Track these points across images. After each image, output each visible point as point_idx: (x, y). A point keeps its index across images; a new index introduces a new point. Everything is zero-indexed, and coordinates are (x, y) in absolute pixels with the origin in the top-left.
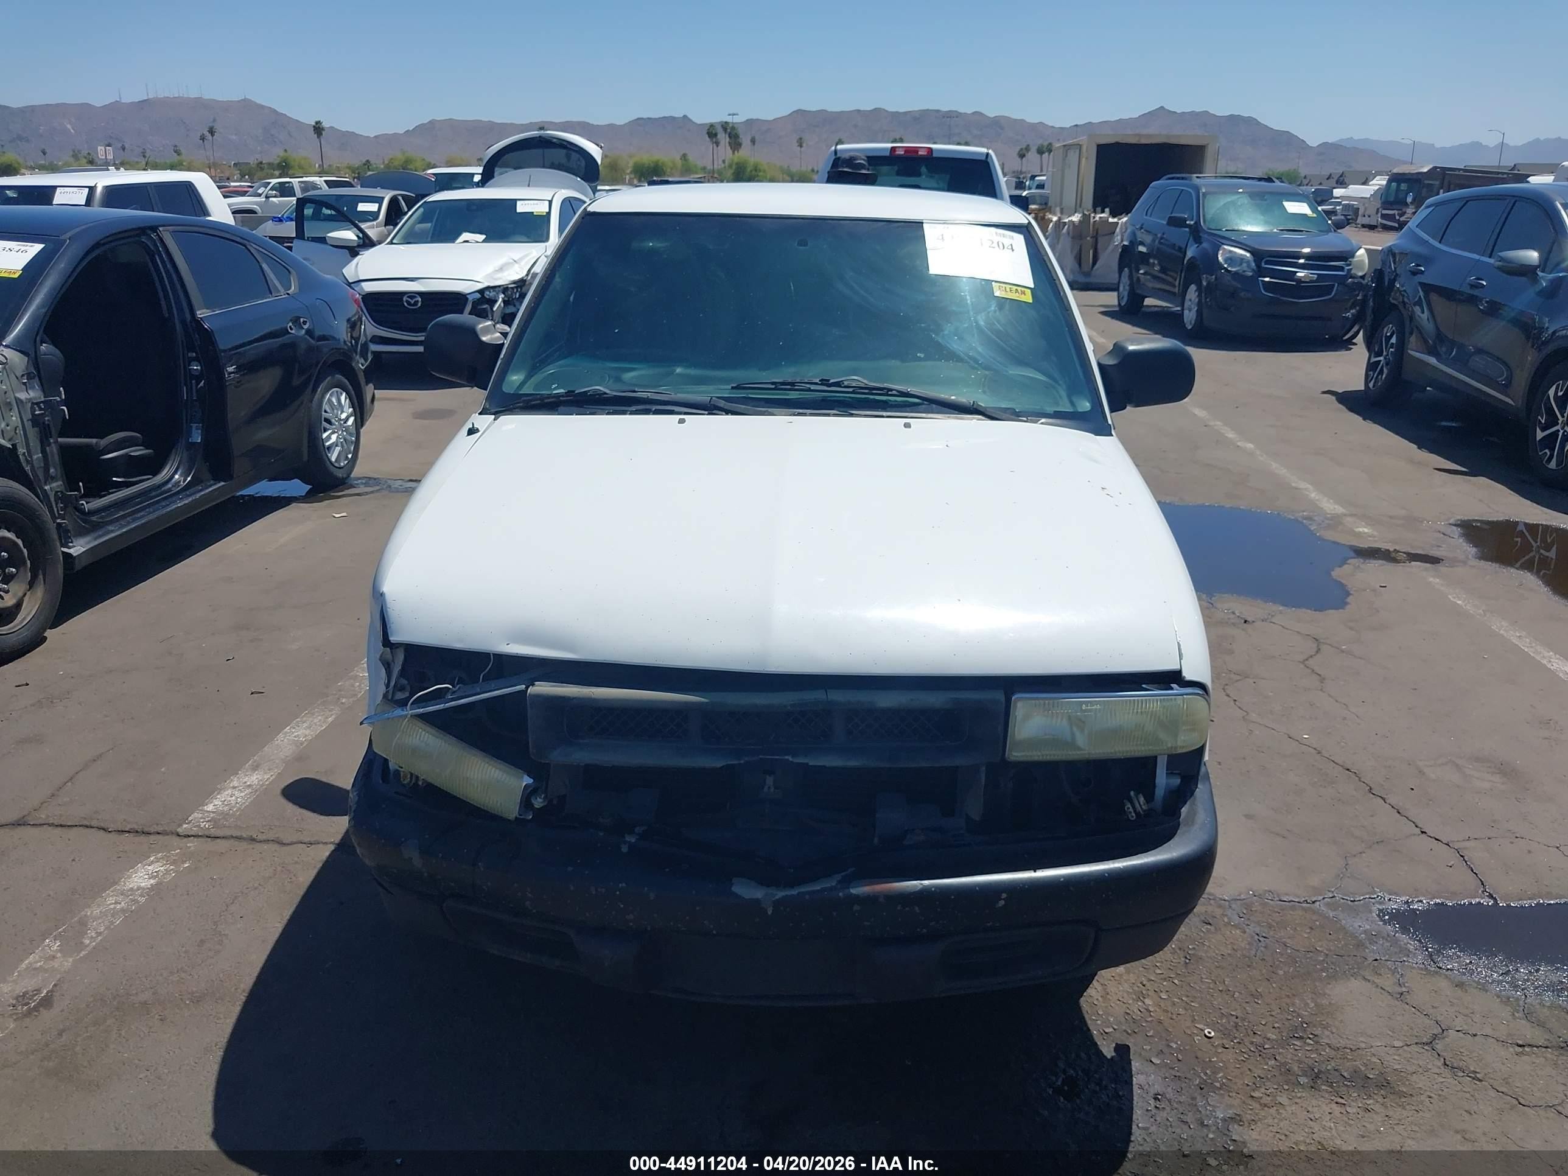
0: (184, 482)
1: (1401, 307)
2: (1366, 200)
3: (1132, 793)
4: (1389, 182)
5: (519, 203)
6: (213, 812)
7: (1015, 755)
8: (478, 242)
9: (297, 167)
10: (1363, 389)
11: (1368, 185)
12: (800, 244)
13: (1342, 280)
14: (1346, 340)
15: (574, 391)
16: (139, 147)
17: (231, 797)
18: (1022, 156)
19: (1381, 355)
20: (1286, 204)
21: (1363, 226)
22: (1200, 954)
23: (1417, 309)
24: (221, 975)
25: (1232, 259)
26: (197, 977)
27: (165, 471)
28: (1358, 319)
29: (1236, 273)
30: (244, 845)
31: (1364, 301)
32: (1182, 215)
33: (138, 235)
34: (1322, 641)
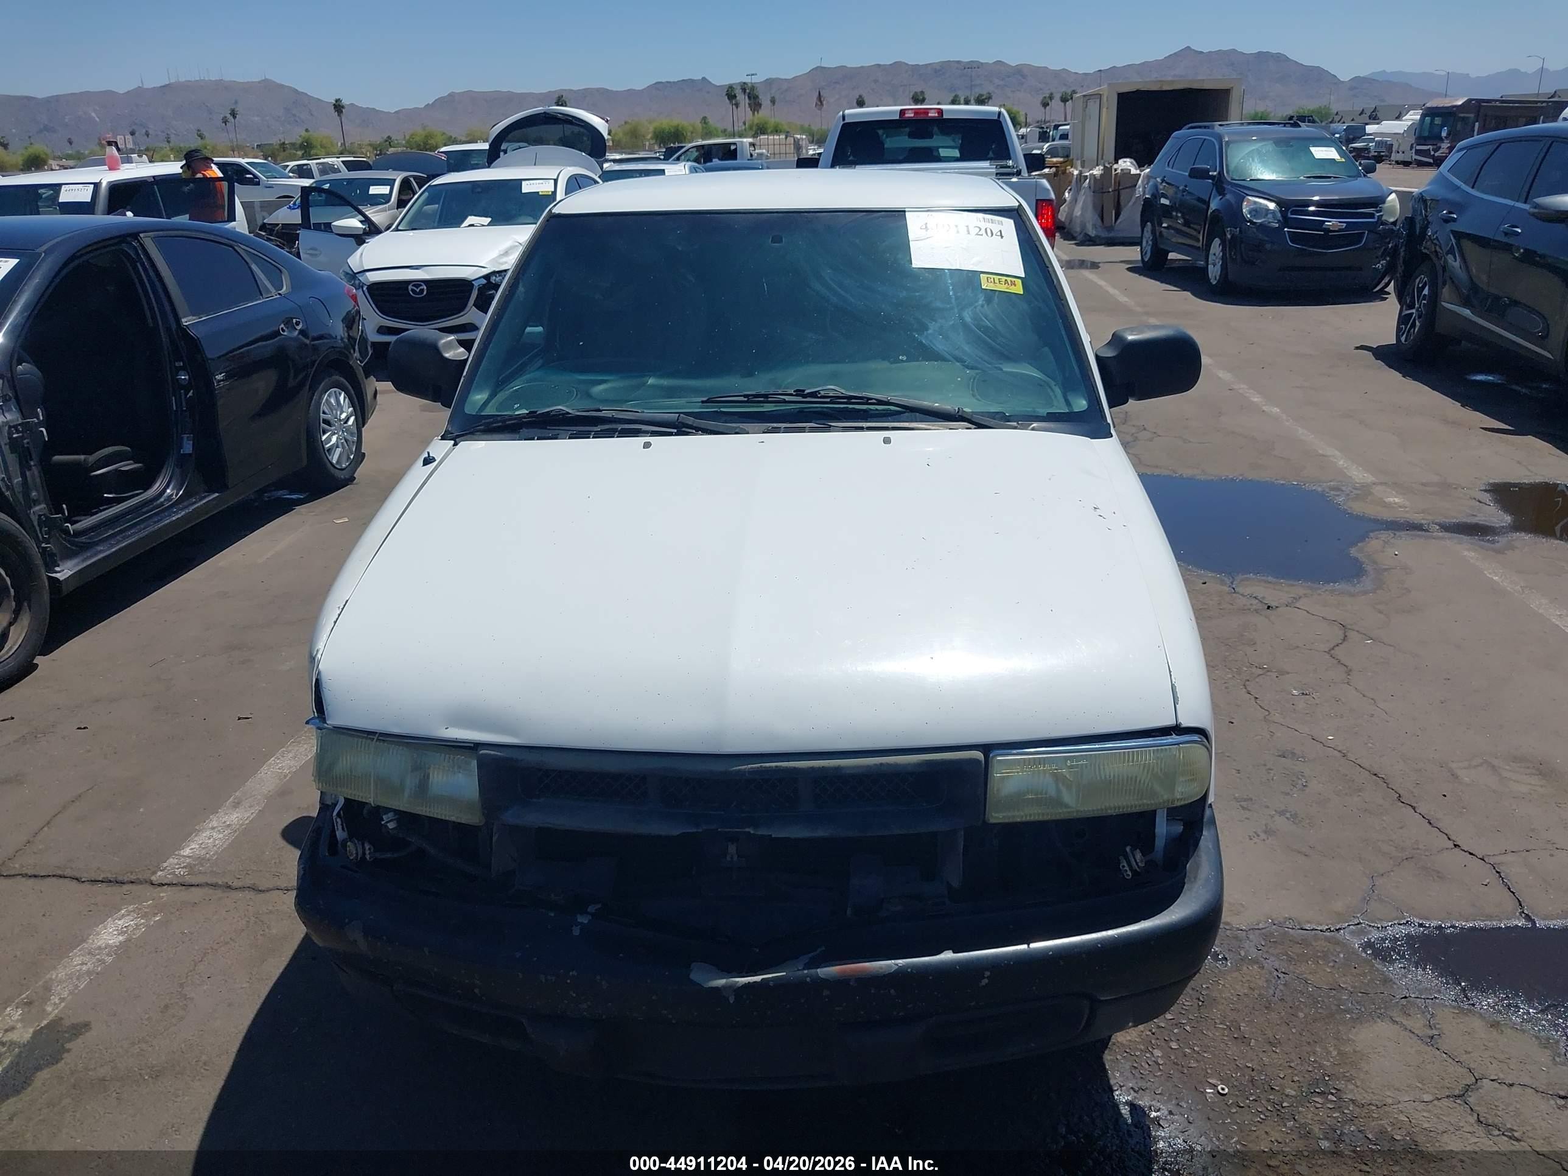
0: (176, 496)
1: (1433, 257)
2: (1400, 136)
3: (1128, 849)
4: (1423, 116)
5: (524, 183)
6: (189, 857)
7: (997, 816)
8: (483, 225)
9: (319, 147)
10: (1395, 342)
11: (1400, 121)
12: (773, 241)
13: (1372, 228)
14: (1377, 291)
15: (536, 412)
16: (163, 132)
17: (209, 839)
18: (1045, 105)
19: (1414, 308)
20: (1312, 149)
21: (1397, 163)
22: (1215, 994)
23: (1450, 258)
24: (183, 1045)
25: (1257, 211)
26: (157, 1048)
27: (157, 485)
28: (1390, 270)
29: (1261, 224)
30: (219, 893)
31: (1396, 248)
32: (1206, 166)
33: (120, 243)
34: (1349, 627)
